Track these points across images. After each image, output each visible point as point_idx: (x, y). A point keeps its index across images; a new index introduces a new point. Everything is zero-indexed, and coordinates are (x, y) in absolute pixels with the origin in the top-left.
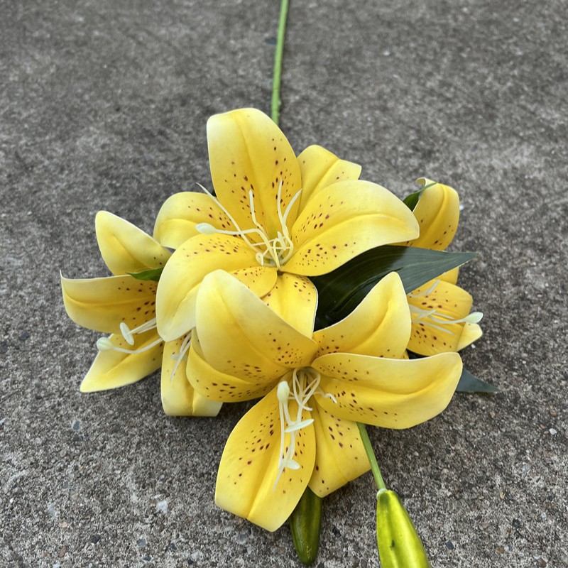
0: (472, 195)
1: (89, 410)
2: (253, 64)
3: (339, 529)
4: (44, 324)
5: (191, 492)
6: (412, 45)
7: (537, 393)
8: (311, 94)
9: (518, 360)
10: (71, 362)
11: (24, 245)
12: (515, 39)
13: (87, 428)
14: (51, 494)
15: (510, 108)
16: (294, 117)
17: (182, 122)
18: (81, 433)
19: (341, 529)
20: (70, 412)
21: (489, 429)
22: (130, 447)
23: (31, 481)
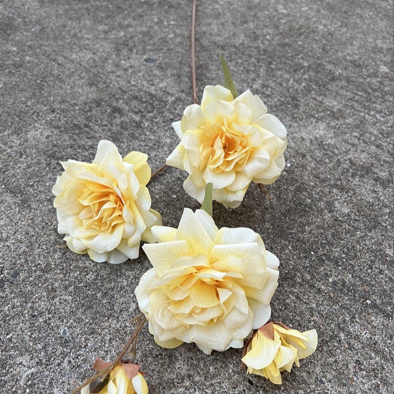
0: (294, 157)
1: (71, 321)
2: (139, 77)
3: (251, 380)
4: (28, 264)
5: (152, 368)
6: (240, 61)
7: (355, 279)
8: (182, 95)
9: (340, 259)
10: (53, 289)
11: (3, 210)
12: (301, 55)
13: (72, 333)
14: (55, 382)
15: (307, 100)
16: (174, 111)
17: (99, 118)
18: (68, 337)
19: (253, 380)
20: (58, 323)
21: (331, 305)
22: (105, 343)
23: (39, 375)
